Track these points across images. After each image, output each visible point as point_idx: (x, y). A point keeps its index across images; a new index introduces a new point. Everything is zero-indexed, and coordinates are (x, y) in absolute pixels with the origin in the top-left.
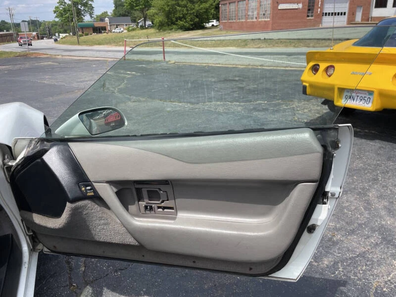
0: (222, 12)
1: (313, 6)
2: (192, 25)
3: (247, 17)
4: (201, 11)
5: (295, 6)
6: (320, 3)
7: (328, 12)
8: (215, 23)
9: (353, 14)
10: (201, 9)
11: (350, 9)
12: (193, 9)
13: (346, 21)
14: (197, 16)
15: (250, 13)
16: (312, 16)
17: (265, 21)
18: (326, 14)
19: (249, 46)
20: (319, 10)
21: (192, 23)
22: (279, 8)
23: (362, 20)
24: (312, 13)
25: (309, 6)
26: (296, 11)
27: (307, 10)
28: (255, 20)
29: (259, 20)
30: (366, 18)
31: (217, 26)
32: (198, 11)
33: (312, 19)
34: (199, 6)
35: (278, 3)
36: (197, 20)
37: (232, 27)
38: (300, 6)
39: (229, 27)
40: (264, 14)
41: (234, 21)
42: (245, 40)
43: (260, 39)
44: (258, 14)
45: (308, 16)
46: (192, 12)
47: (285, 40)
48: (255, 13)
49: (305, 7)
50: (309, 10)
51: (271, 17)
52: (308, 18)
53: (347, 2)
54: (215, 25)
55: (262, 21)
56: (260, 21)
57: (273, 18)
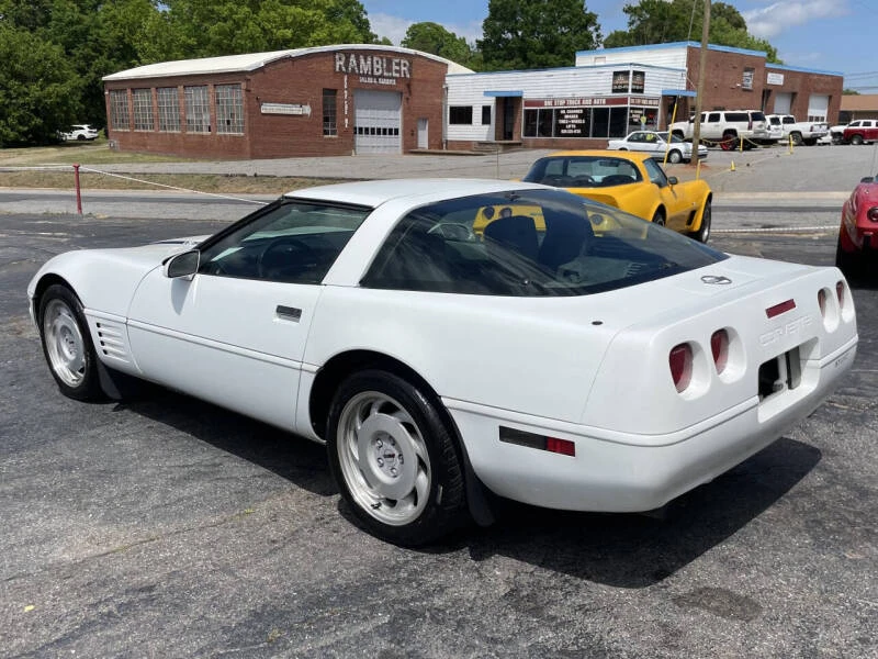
0: (112, 109)
1: (334, 112)
2: (24, 134)
3: (184, 123)
4: (49, 101)
5: (295, 110)
6: (346, 107)
7: (363, 126)
8: (86, 131)
9: (412, 134)
10: (49, 96)
11: (406, 123)
12: (27, 94)
13: (400, 148)
14: (36, 112)
15: (192, 116)
16: (334, 133)
17: (234, 137)
18: (361, 129)
19: (221, 188)
20: (346, 120)
21: (26, 129)
22: (263, 111)
23: (430, 146)
24: (334, 126)
25: (324, 112)
26: (299, 119)
27: (322, 119)
28: (206, 133)
29: (218, 133)
30: (437, 143)
31: (93, 139)
32: (39, 101)
33: (335, 139)
34: (42, 89)
35: (260, 102)
36: (38, 121)
37: (145, 145)
38: (307, 110)
39: (139, 145)
40: (228, 122)
41: (149, 131)
42: (210, 177)
43: (244, 175)
44: (213, 120)
45: (326, 132)
46: (21, 101)
47: (302, 180)
48: (206, 117)
49: (317, 113)
50: (326, 119)
51: (247, 129)
52: (326, 136)
53: (397, 110)
54: (88, 135)
55: (225, 136)
56: (220, 136)
57: (251, 131)
